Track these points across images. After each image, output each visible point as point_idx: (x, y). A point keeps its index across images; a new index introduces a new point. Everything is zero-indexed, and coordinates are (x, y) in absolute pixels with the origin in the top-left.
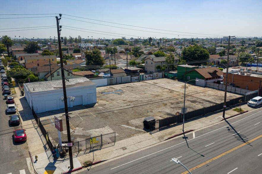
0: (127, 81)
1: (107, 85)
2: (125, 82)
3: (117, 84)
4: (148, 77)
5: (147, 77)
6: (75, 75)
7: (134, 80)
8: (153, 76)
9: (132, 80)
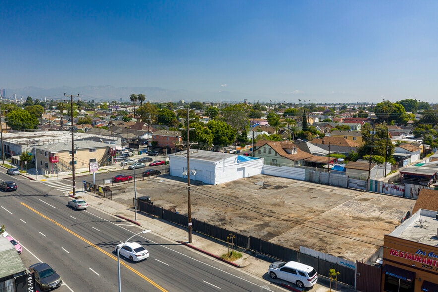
0: (341, 184)
1: (305, 181)
2: (337, 183)
3: (320, 182)
4: (389, 189)
5: (387, 189)
6: (281, 156)
7: (355, 185)
8: (404, 190)
9: (350, 184)
